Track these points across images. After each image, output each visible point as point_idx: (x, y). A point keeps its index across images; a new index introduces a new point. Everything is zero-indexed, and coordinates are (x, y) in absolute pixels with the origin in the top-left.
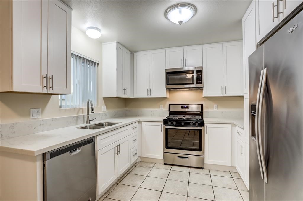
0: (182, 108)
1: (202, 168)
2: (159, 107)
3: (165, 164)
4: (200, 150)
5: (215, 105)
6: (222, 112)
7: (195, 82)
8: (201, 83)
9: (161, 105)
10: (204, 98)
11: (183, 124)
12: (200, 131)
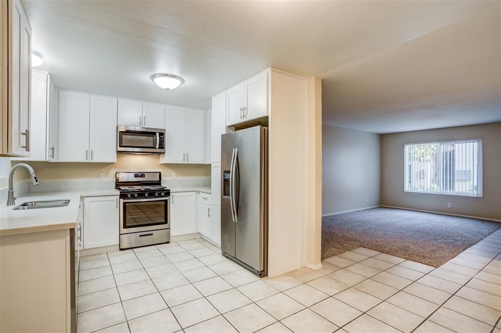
0: (135, 177)
1: (168, 242)
2: (99, 176)
3: (121, 250)
4: (166, 222)
5: (173, 174)
6: (181, 181)
7: (157, 147)
8: (163, 148)
9: (101, 174)
10: (163, 166)
11: (147, 195)
12: (166, 201)
